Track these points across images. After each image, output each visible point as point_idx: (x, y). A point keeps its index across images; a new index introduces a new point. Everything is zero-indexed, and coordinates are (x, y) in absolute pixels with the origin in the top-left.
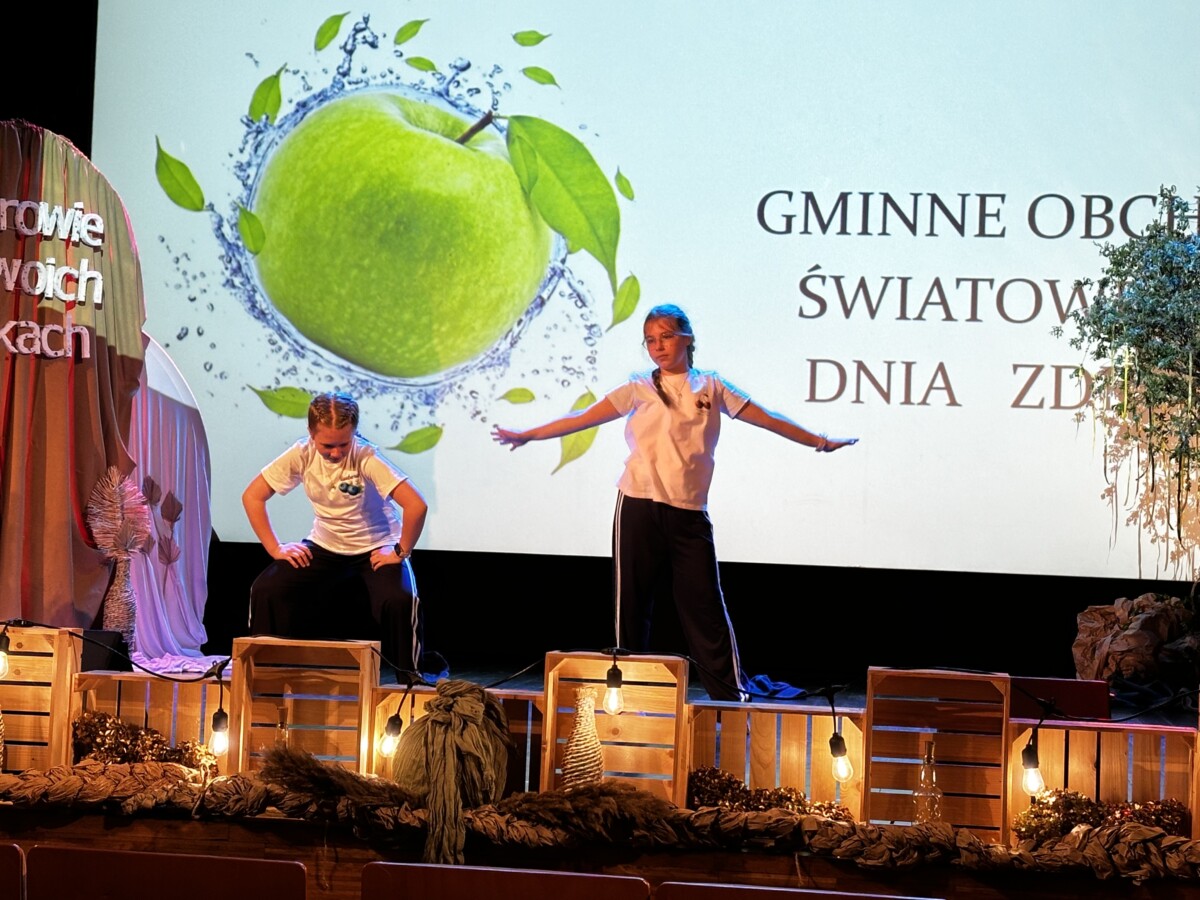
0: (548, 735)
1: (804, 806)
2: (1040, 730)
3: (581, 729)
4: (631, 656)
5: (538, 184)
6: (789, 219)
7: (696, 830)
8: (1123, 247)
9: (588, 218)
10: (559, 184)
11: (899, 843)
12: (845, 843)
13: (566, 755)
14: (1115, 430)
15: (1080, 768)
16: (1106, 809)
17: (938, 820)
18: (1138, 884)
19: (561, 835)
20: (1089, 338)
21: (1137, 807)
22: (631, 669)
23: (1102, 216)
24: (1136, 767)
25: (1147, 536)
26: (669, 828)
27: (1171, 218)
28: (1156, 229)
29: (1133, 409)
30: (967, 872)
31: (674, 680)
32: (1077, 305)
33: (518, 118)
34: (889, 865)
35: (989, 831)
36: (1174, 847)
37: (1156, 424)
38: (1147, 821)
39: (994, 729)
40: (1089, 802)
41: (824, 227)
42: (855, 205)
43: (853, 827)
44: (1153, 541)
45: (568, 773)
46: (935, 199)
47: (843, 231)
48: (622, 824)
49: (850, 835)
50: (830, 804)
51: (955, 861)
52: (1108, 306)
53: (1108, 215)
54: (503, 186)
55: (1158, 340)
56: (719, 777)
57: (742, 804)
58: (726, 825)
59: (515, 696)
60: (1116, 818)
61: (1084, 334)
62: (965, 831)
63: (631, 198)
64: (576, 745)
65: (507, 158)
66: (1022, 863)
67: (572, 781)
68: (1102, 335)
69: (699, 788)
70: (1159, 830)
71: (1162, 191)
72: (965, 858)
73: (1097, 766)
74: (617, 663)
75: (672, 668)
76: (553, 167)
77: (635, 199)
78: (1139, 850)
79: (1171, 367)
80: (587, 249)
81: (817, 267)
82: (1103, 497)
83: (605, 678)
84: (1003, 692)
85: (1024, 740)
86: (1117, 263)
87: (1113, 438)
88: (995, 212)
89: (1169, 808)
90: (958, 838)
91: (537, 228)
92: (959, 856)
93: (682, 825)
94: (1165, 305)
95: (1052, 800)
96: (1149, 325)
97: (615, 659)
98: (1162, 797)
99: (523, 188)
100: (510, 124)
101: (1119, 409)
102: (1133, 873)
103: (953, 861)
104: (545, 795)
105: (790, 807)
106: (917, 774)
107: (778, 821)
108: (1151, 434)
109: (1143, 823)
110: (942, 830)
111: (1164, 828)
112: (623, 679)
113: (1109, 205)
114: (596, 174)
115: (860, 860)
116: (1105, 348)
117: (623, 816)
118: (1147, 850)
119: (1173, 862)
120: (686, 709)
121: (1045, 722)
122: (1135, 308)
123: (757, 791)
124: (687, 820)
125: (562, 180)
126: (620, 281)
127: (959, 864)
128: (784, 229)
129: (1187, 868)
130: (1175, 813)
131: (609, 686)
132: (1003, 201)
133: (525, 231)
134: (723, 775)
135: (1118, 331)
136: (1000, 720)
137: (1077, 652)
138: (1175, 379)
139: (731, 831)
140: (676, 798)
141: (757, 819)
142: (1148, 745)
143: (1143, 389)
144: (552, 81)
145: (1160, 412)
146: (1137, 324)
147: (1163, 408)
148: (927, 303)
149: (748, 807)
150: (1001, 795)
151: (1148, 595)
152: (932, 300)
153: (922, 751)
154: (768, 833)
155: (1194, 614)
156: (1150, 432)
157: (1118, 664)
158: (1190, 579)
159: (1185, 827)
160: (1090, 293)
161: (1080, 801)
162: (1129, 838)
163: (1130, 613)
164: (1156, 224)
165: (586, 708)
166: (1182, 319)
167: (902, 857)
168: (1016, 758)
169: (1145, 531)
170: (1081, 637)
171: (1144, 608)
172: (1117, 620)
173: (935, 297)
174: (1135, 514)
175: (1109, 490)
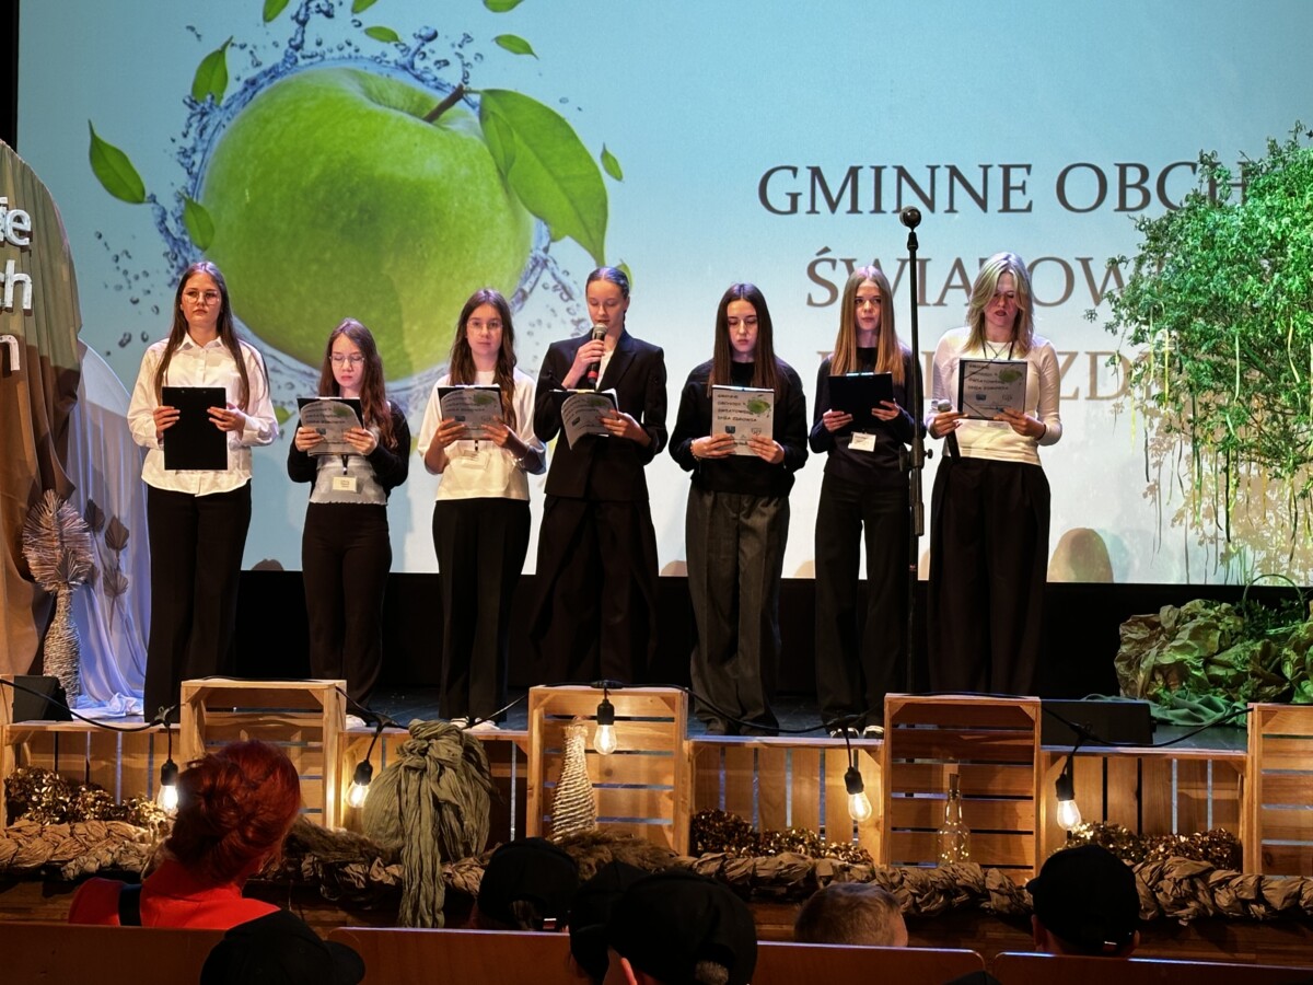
0: (534, 779)
1: (819, 849)
2: (1076, 759)
3: (569, 770)
4: (624, 689)
5: (516, 165)
6: (794, 197)
8: (1161, 220)
9: (572, 202)
10: (538, 164)
11: (923, 887)
13: (555, 801)
14: (1156, 422)
15: (1120, 797)
16: (1148, 842)
17: (965, 859)
18: (1185, 924)
20: (1126, 321)
21: (1183, 839)
22: (625, 702)
23: (1137, 186)
24: (1180, 795)
25: (1194, 538)
27: (1213, 185)
28: (1197, 198)
29: (1175, 400)
30: (998, 916)
31: (670, 714)
32: (1112, 285)
33: (491, 92)
34: (913, 911)
35: (1022, 871)
36: (1224, 883)
37: (1200, 413)
38: (1193, 856)
39: (1025, 758)
40: (1130, 836)
41: (833, 206)
42: (866, 180)
43: (873, 872)
44: (1201, 543)
45: (558, 820)
46: (954, 172)
47: (854, 209)
49: (868, 880)
50: (847, 846)
51: (986, 905)
52: (1145, 286)
53: (1145, 185)
54: (477, 168)
55: (1201, 321)
56: (724, 820)
57: (750, 849)
58: (731, 873)
59: (497, 736)
60: (1160, 853)
61: (1121, 317)
62: (995, 871)
64: (566, 789)
65: (480, 136)
67: (562, 829)
68: (1139, 318)
69: (703, 832)
70: (1204, 863)
71: (1202, 157)
72: (996, 901)
73: (1138, 795)
74: (608, 697)
75: (669, 701)
76: (531, 146)
77: (624, 179)
78: (1185, 886)
79: (1214, 350)
80: (572, 237)
81: (826, 250)
82: (1145, 496)
83: (596, 714)
84: (1034, 718)
85: (1058, 769)
86: (1155, 239)
87: (1154, 431)
88: (1020, 184)
89: (1216, 840)
90: (988, 879)
91: (516, 215)
92: (989, 899)
94: (1207, 283)
95: (1089, 835)
96: (1190, 306)
97: (606, 693)
98: (1210, 827)
99: (499, 170)
100: (483, 100)
101: (1160, 398)
102: (1183, 912)
103: (982, 905)
105: (803, 850)
106: (941, 810)
107: (789, 867)
108: (1196, 425)
109: (1189, 858)
110: (970, 872)
111: (1212, 861)
112: (616, 715)
113: (1145, 174)
114: (582, 154)
116: (1143, 332)
118: (1193, 886)
119: (1223, 899)
120: (687, 746)
121: (1081, 749)
122: (1175, 287)
123: (766, 833)
125: (543, 161)
127: (989, 908)
128: (788, 208)
129: (1239, 904)
130: (1224, 845)
131: (600, 723)
132: (1029, 172)
133: (502, 217)
134: (729, 817)
135: (1158, 313)
136: (1032, 748)
137: (1120, 666)
138: (1220, 365)
139: (738, 879)
140: (677, 843)
141: (766, 865)
142: (1193, 770)
143: (1185, 376)
144: (527, 50)
145: (1204, 401)
146: (1178, 305)
147: (1208, 396)
148: (948, 286)
149: (757, 852)
150: (1034, 830)
151: (1197, 601)
152: (953, 283)
153: (946, 785)
154: (779, 879)
155: (1247, 620)
156: (1194, 423)
157: (1165, 679)
158: (1242, 583)
159: (1235, 860)
160: (1127, 272)
161: (1120, 835)
162: (1174, 874)
163: (1177, 622)
164: (1196, 194)
165: (575, 748)
166: (1226, 299)
167: (928, 901)
168: (1049, 790)
169: (1192, 533)
170: (1124, 649)
171: (1193, 617)
172: (1163, 630)
173: (957, 280)
174: (1181, 514)
175: (1151, 489)
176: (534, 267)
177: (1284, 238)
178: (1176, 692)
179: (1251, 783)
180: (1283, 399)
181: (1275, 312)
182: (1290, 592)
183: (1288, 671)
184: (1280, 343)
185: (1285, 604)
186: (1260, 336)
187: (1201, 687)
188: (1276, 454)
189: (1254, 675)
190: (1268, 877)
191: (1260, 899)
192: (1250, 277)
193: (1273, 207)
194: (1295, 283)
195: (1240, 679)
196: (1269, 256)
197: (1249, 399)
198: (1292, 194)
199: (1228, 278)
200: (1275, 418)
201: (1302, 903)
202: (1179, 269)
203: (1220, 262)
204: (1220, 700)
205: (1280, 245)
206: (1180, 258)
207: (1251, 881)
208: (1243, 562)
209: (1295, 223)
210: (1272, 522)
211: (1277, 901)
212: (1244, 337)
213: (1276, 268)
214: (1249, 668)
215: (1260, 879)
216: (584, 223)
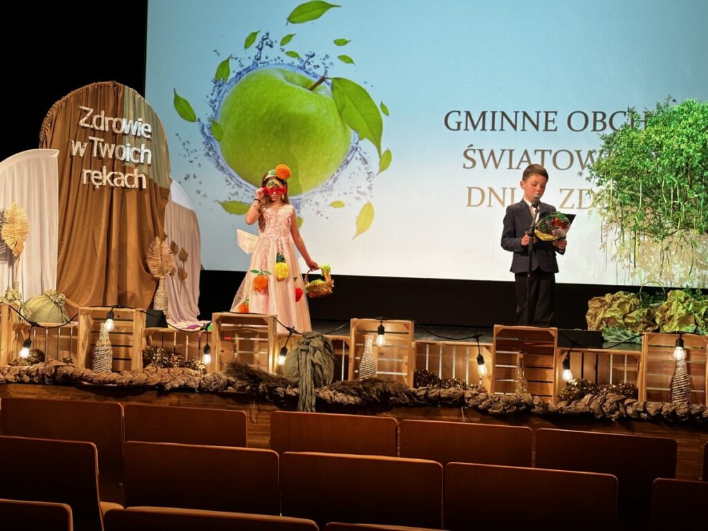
0: (352, 355)
1: (466, 386)
2: (571, 353)
3: (366, 352)
4: (389, 321)
5: (346, 108)
6: (459, 124)
7: (417, 397)
8: (611, 135)
9: (368, 124)
10: (355, 109)
11: (507, 403)
12: (483, 403)
13: (360, 364)
14: (606, 218)
15: (588, 369)
16: (600, 387)
17: (525, 392)
18: (614, 420)
19: (358, 399)
20: (595, 176)
21: (614, 386)
22: (388, 326)
23: (601, 121)
24: (613, 369)
25: (620, 266)
26: (405, 396)
27: (633, 121)
29: (614, 209)
30: (538, 415)
31: (407, 331)
32: (589, 161)
33: (337, 79)
34: (503, 412)
35: (547, 397)
36: (630, 404)
37: (625, 215)
38: (618, 393)
39: (550, 352)
40: (592, 385)
41: (475, 127)
42: (489, 117)
43: (487, 397)
44: (623, 268)
45: (361, 372)
46: (525, 114)
47: (483, 129)
48: (385, 395)
49: (486, 399)
50: (477, 386)
51: (533, 410)
52: (603, 162)
53: (604, 121)
54: (330, 110)
55: (626, 177)
56: (427, 374)
57: (438, 386)
58: (430, 395)
59: (337, 338)
60: (604, 391)
61: (592, 175)
62: (537, 397)
63: (387, 114)
64: (364, 360)
65: (330, 95)
66: (562, 411)
67: (363, 376)
68: (600, 175)
69: (419, 378)
70: (623, 396)
71: (628, 109)
72: (537, 409)
73: (596, 368)
74: (382, 324)
75: (407, 326)
76: (352, 101)
77: (389, 115)
78: (614, 405)
79: (631, 189)
80: (368, 138)
81: (472, 145)
82: (600, 248)
83: (377, 330)
84: (554, 336)
85: (564, 357)
86: (608, 143)
87: (605, 222)
88: (552, 120)
89: (628, 387)
90: (534, 400)
91: (345, 129)
92: (534, 408)
93: (411, 395)
94: (629, 161)
95: (576, 384)
96: (622, 171)
97: (381, 322)
98: (625, 382)
99: (339, 111)
100: (333, 82)
101: (608, 208)
102: (612, 416)
103: (531, 410)
104: (350, 382)
105: (459, 387)
106: (515, 372)
107: (454, 393)
109: (616, 394)
110: (527, 397)
111: (625, 395)
112: (385, 331)
113: (604, 116)
114: (372, 105)
115: (490, 410)
116: (602, 181)
117: (385, 391)
118: (618, 405)
119: (630, 411)
120: (413, 344)
121: (573, 349)
122: (616, 163)
123: (444, 380)
124: (414, 393)
125: (356, 106)
126: (383, 152)
127: (534, 412)
128: (456, 128)
129: (636, 413)
130: (631, 389)
131: (378, 334)
132: (556, 114)
133: (340, 130)
134: (430, 373)
135: (608, 173)
136: (553, 348)
137: (588, 318)
138: (634, 195)
139: (433, 398)
140: (409, 383)
141: (444, 392)
142: (619, 359)
143: (619, 200)
144: (351, 62)
145: (626, 210)
146: (616, 170)
147: (628, 208)
148: (521, 161)
149: (440, 387)
150: (553, 381)
151: (621, 292)
152: (523, 160)
153: (518, 361)
154: (449, 398)
155: (641, 300)
156: (622, 219)
157: (607, 323)
158: (639, 285)
159: (635, 396)
160: (595, 156)
161: (588, 384)
162: (610, 400)
163: (612, 300)
164: (626, 125)
165: (369, 344)
166: (637, 168)
167: (509, 409)
168: (560, 366)
169: (619, 264)
170: (590, 311)
171: (619, 298)
172: (607, 303)
173: (525, 159)
174: (615, 256)
175: (603, 245)
176: (352, 151)
177: (662, 143)
178: (611, 328)
179: (643, 365)
180: (659, 210)
181: (657, 174)
182: (659, 289)
183: (658, 321)
184: (659, 187)
185: (657, 293)
186: (651, 183)
187: (621, 327)
188: (655, 232)
189: (643, 322)
190: (649, 402)
191: (645, 411)
192: (647, 159)
193: (657, 131)
194: (666, 162)
195: (637, 324)
196: (655, 151)
197: (645, 209)
198: (666, 125)
199: (638, 159)
200: (655, 218)
201: (662, 413)
202: (618, 155)
203: (635, 153)
204: (629, 332)
205: (660, 146)
206: (618, 151)
207: (642, 404)
208: (640, 277)
209: (666, 137)
210: (653, 261)
211: (652, 412)
212: (644, 184)
213: (658, 156)
214: (641, 320)
215: (645, 403)
216: (373, 133)
